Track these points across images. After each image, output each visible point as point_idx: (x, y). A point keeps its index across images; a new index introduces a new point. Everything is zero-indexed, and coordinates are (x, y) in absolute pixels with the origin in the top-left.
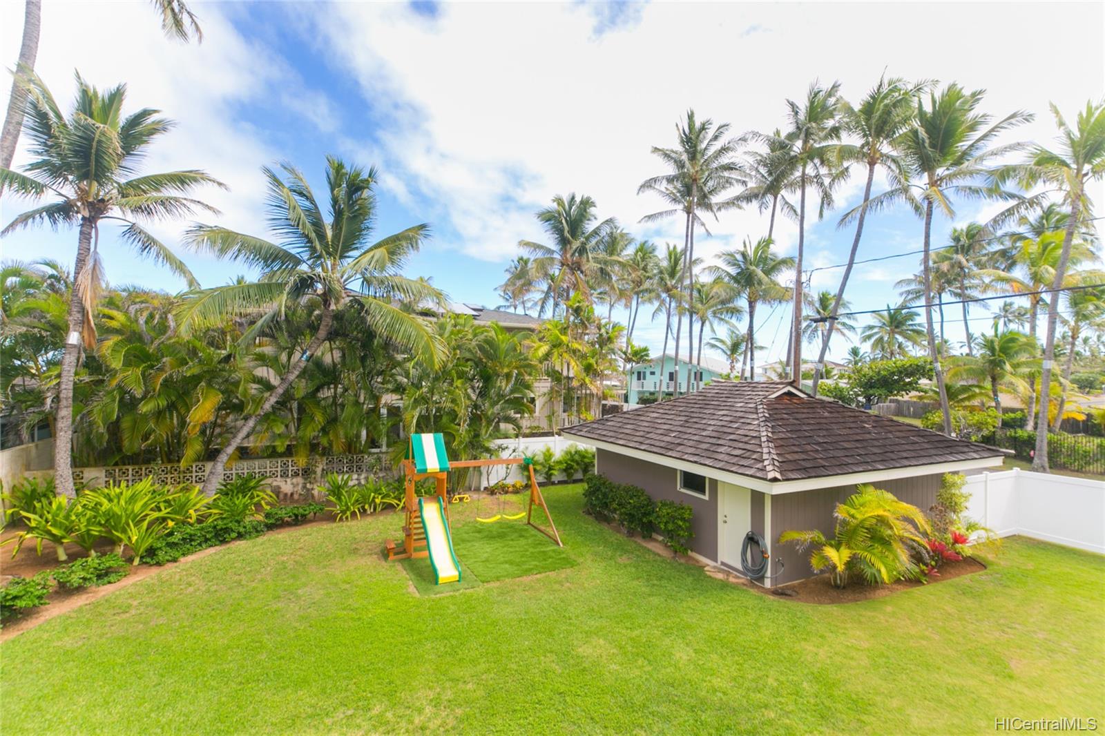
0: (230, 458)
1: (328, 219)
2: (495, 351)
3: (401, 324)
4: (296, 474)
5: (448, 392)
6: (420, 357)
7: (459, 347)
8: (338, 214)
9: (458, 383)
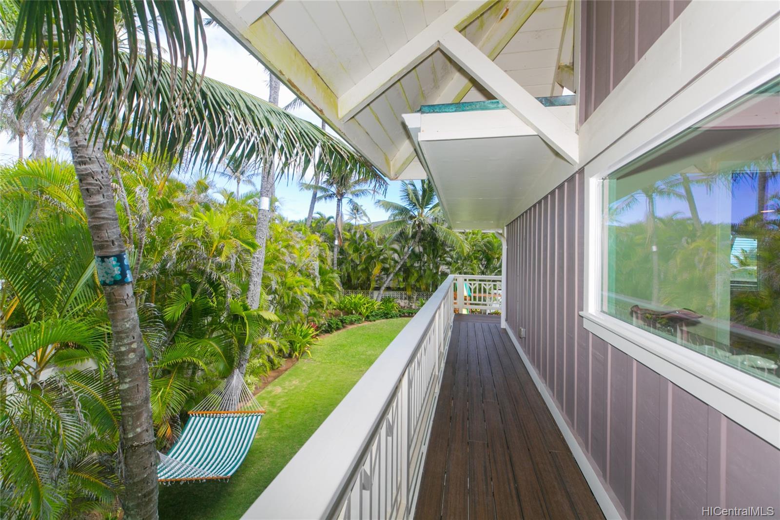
0: (385, 290)
1: (420, 193)
2: (492, 247)
3: (450, 236)
4: (406, 299)
5: (470, 265)
6: (458, 250)
7: (475, 245)
8: (424, 191)
9: (475, 261)
